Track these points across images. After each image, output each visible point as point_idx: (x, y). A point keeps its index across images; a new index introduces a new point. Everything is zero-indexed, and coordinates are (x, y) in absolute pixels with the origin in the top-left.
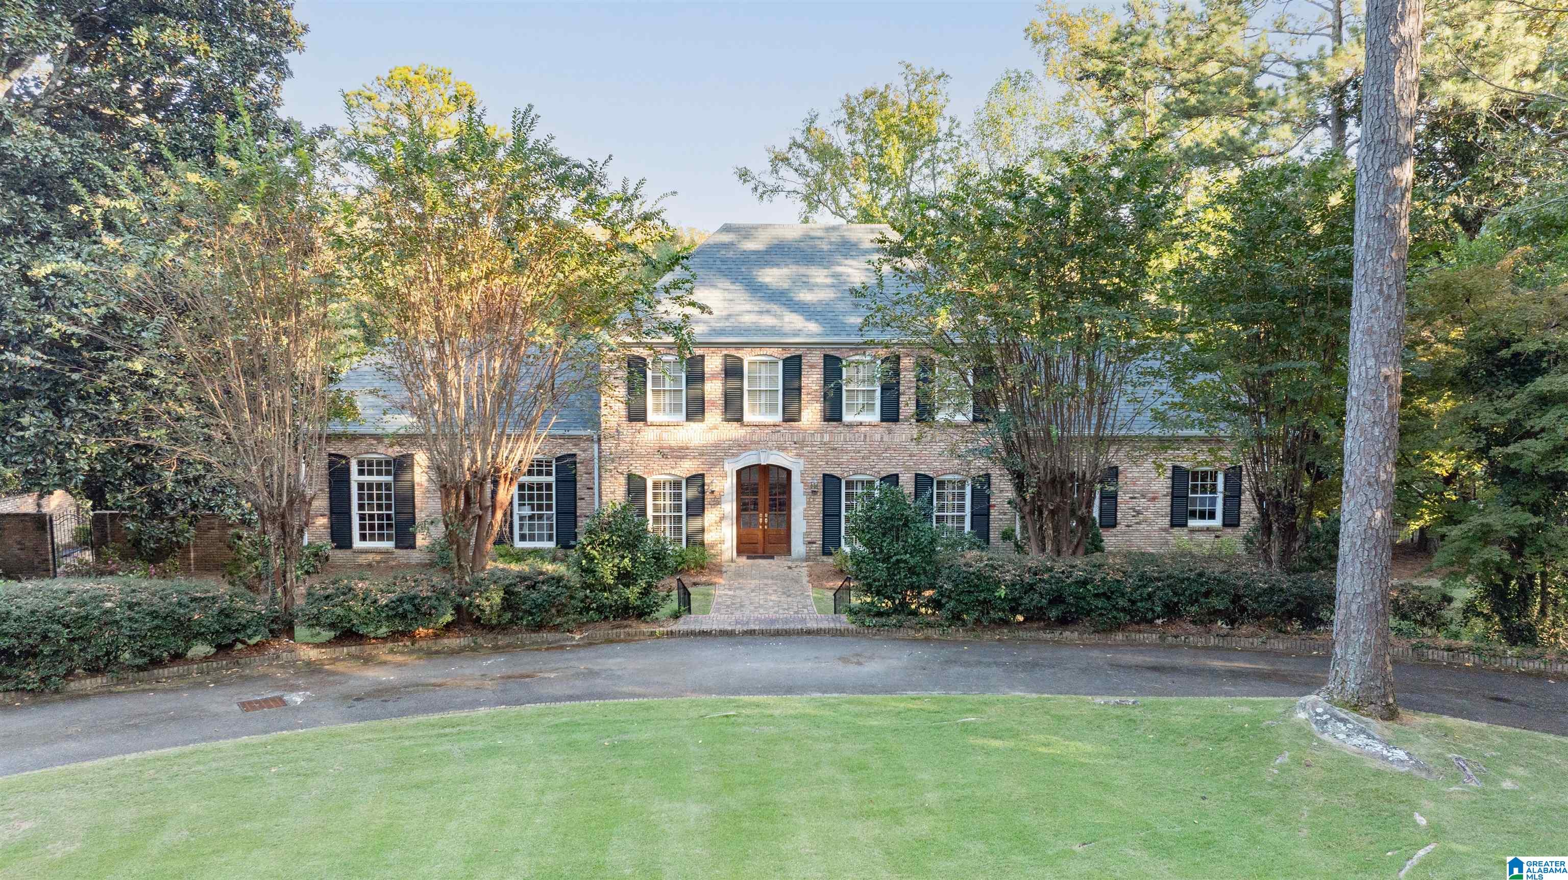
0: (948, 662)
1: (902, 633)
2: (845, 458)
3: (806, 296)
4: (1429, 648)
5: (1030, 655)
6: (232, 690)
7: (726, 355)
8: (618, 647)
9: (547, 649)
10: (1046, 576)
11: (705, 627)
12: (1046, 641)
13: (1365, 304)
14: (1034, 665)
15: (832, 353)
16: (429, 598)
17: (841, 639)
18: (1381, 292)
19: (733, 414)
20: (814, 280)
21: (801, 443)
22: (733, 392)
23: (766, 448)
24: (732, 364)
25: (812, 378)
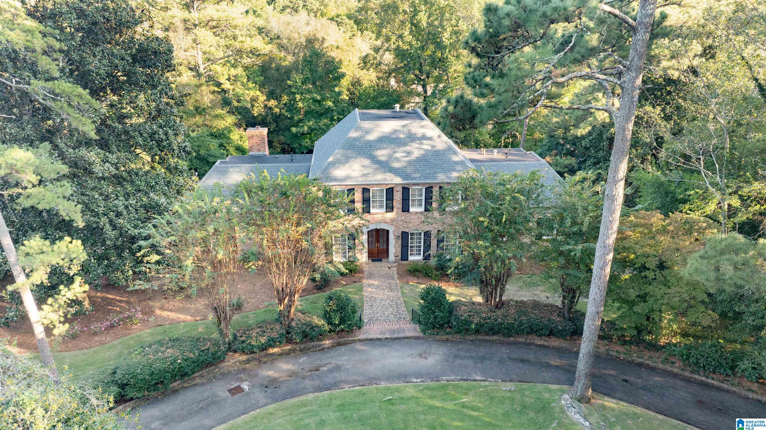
0: (456, 356)
1: (438, 337)
2: (410, 225)
3: (396, 165)
4: (611, 350)
5: (482, 351)
7: (363, 188)
8: (343, 348)
9: (319, 350)
11: (371, 337)
12: (488, 341)
13: (594, 291)
14: (483, 359)
15: (405, 186)
16: (278, 338)
17: (418, 341)
18: (599, 289)
19: (367, 210)
20: (398, 155)
21: (393, 221)
22: (366, 201)
23: (379, 222)
24: (365, 191)
25: (398, 196)
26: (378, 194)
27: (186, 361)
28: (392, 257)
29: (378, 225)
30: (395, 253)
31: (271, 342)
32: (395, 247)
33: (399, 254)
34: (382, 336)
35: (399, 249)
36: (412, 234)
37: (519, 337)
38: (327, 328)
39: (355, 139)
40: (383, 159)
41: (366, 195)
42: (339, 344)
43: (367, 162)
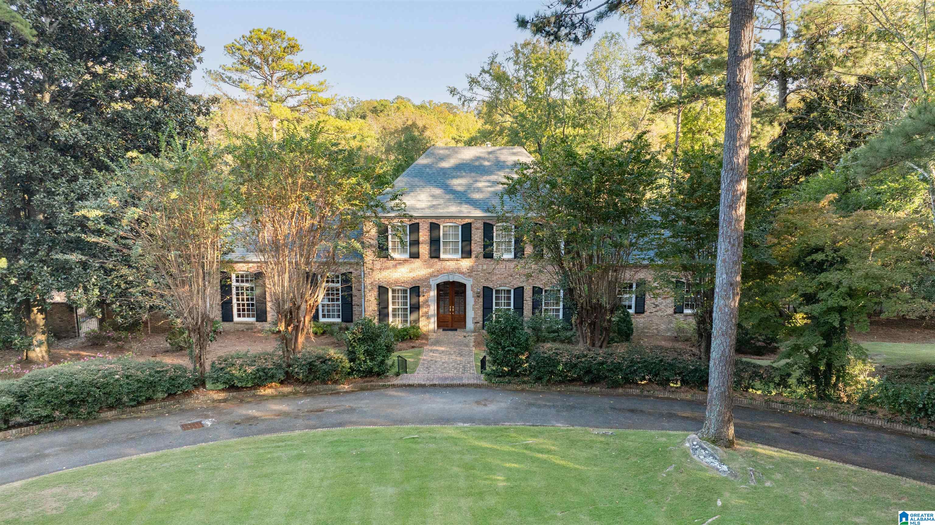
0: (530, 405)
1: (510, 387)
2: (495, 278)
3: (475, 196)
5: (571, 401)
6: (177, 418)
7: (431, 223)
8: (366, 393)
9: (331, 394)
10: (583, 360)
11: (411, 382)
12: (583, 392)
13: (723, 247)
14: (573, 407)
15: (488, 222)
16: (272, 369)
17: (479, 390)
18: (730, 242)
19: (435, 254)
20: (480, 185)
21: (471, 270)
22: (435, 243)
23: (453, 272)
24: (434, 227)
25: (477, 235)
26: (451, 233)
27: (127, 378)
28: (470, 324)
29: (451, 276)
30: (474, 318)
31: (261, 373)
32: (474, 309)
33: (480, 319)
34: (428, 383)
35: (480, 313)
36: (497, 292)
37: (631, 388)
38: (347, 364)
39: (426, 166)
40: (459, 188)
41: (435, 234)
42: (362, 389)
43: (438, 191)
